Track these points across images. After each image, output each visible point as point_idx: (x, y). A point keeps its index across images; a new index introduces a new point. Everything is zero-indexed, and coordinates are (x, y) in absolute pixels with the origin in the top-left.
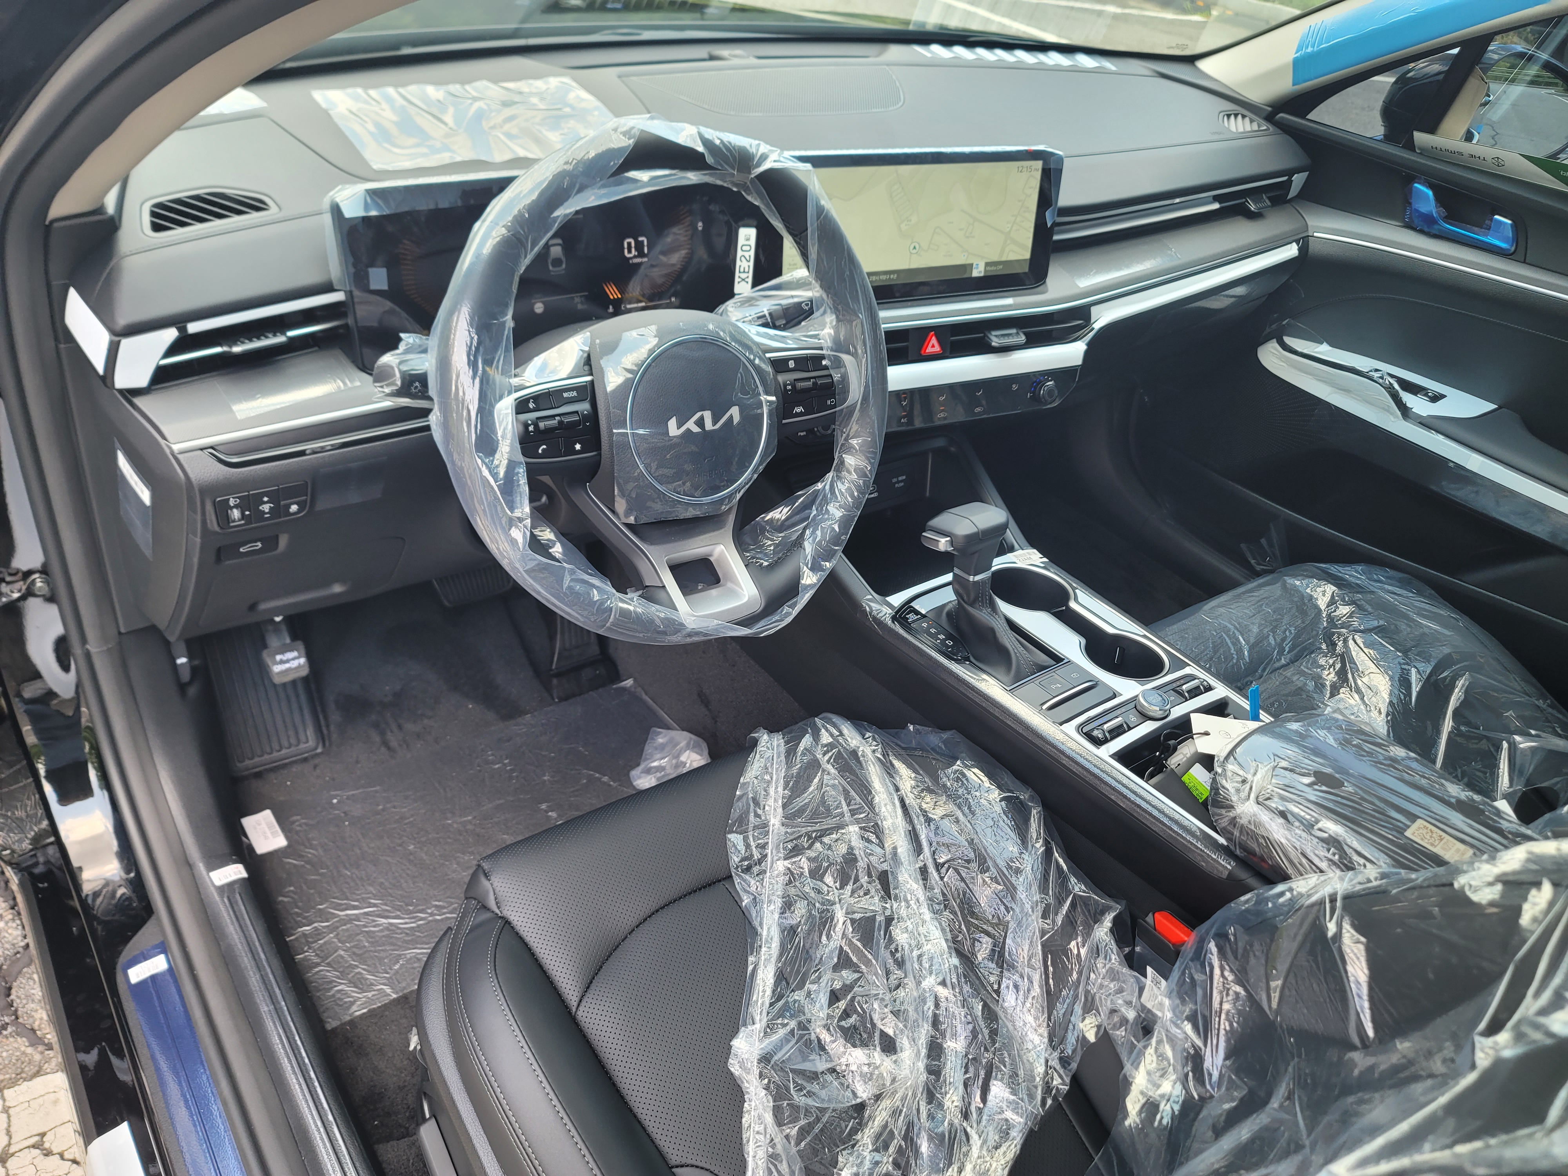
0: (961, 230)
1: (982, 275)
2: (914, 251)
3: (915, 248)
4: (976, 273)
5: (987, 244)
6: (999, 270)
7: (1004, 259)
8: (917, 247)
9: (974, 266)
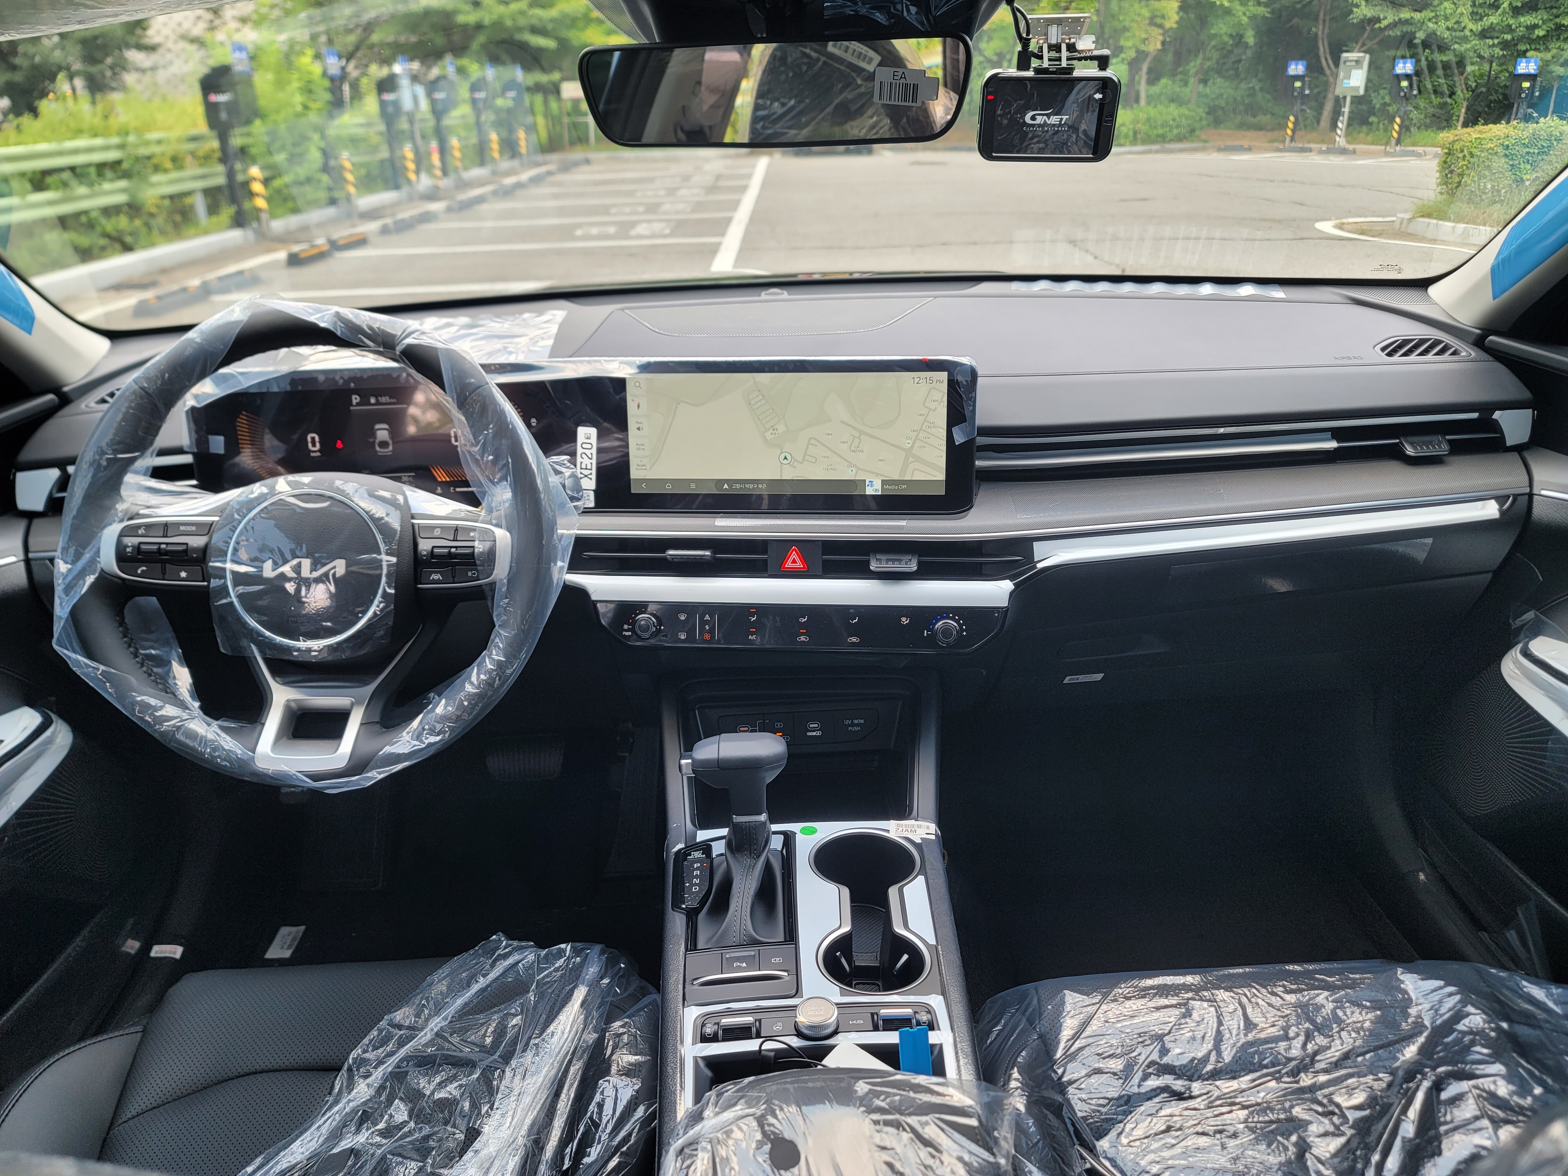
0: (844, 442)
1: (880, 493)
2: (785, 462)
3: (785, 458)
4: (869, 491)
5: (881, 460)
6: (903, 490)
7: (907, 477)
8: (789, 457)
9: (867, 483)
